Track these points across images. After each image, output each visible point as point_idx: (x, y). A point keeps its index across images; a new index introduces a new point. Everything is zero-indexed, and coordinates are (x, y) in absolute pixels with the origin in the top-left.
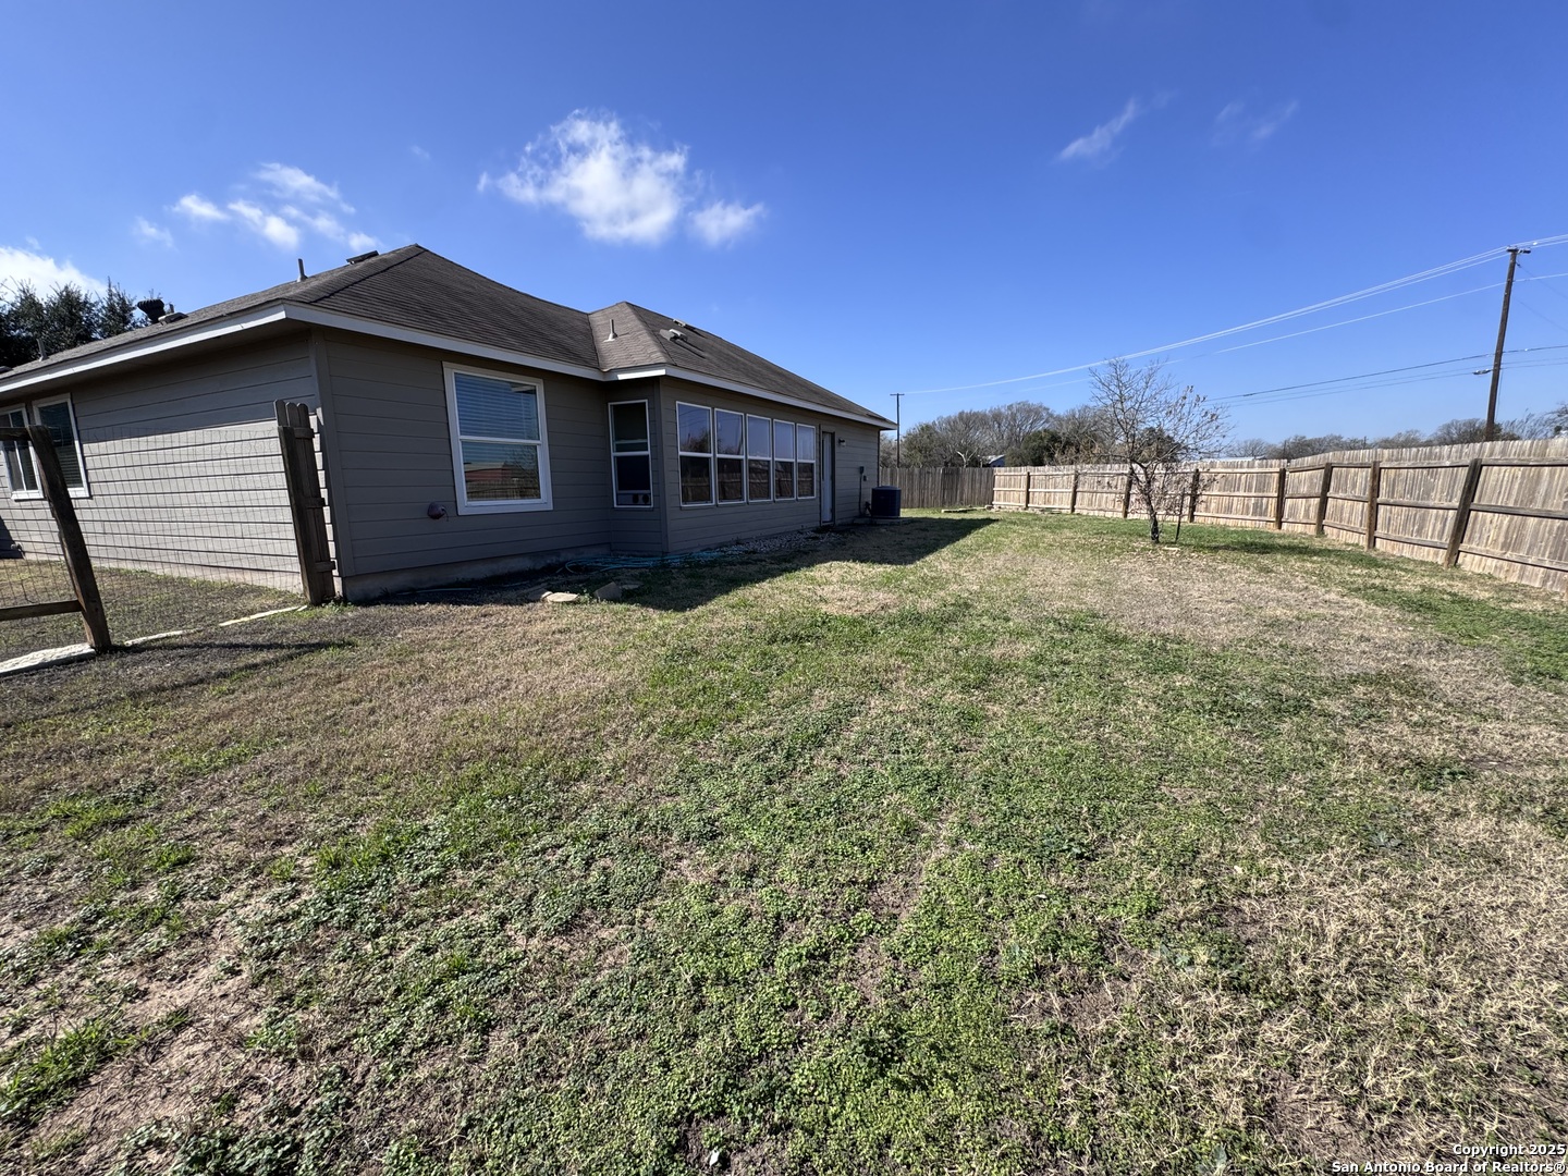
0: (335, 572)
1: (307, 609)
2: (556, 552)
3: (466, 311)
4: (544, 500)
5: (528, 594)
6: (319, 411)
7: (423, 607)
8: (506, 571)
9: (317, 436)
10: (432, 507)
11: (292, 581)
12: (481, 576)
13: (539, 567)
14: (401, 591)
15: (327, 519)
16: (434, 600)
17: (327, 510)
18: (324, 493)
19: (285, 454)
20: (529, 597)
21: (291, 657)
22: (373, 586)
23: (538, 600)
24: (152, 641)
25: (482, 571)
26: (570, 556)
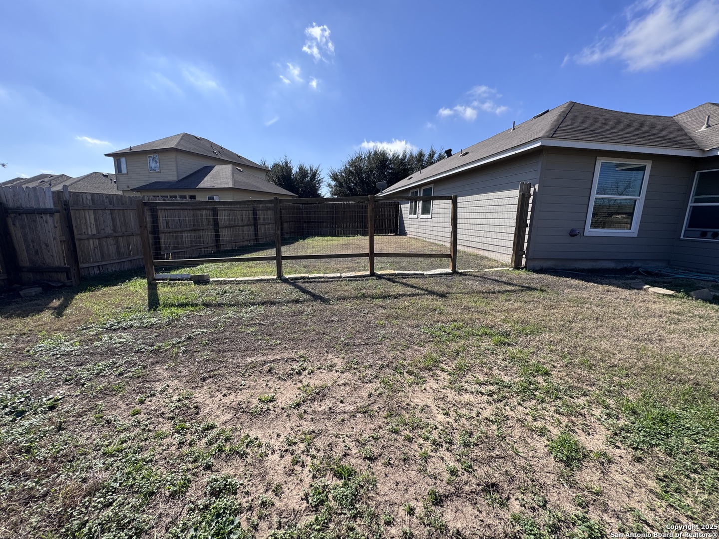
0: (524, 256)
1: (513, 270)
2: (631, 261)
3: (609, 128)
4: (633, 230)
5: (630, 284)
6: (537, 186)
7: (568, 279)
8: (600, 267)
9: (532, 196)
10: (572, 231)
11: (507, 257)
12: (586, 268)
13: (619, 268)
14: (548, 269)
15: (527, 232)
16: (574, 277)
17: (528, 229)
18: (528, 222)
19: (520, 204)
20: (632, 286)
21: (522, 291)
22: (538, 264)
23: (641, 289)
24: (466, 272)
25: (587, 265)
26: (639, 264)
